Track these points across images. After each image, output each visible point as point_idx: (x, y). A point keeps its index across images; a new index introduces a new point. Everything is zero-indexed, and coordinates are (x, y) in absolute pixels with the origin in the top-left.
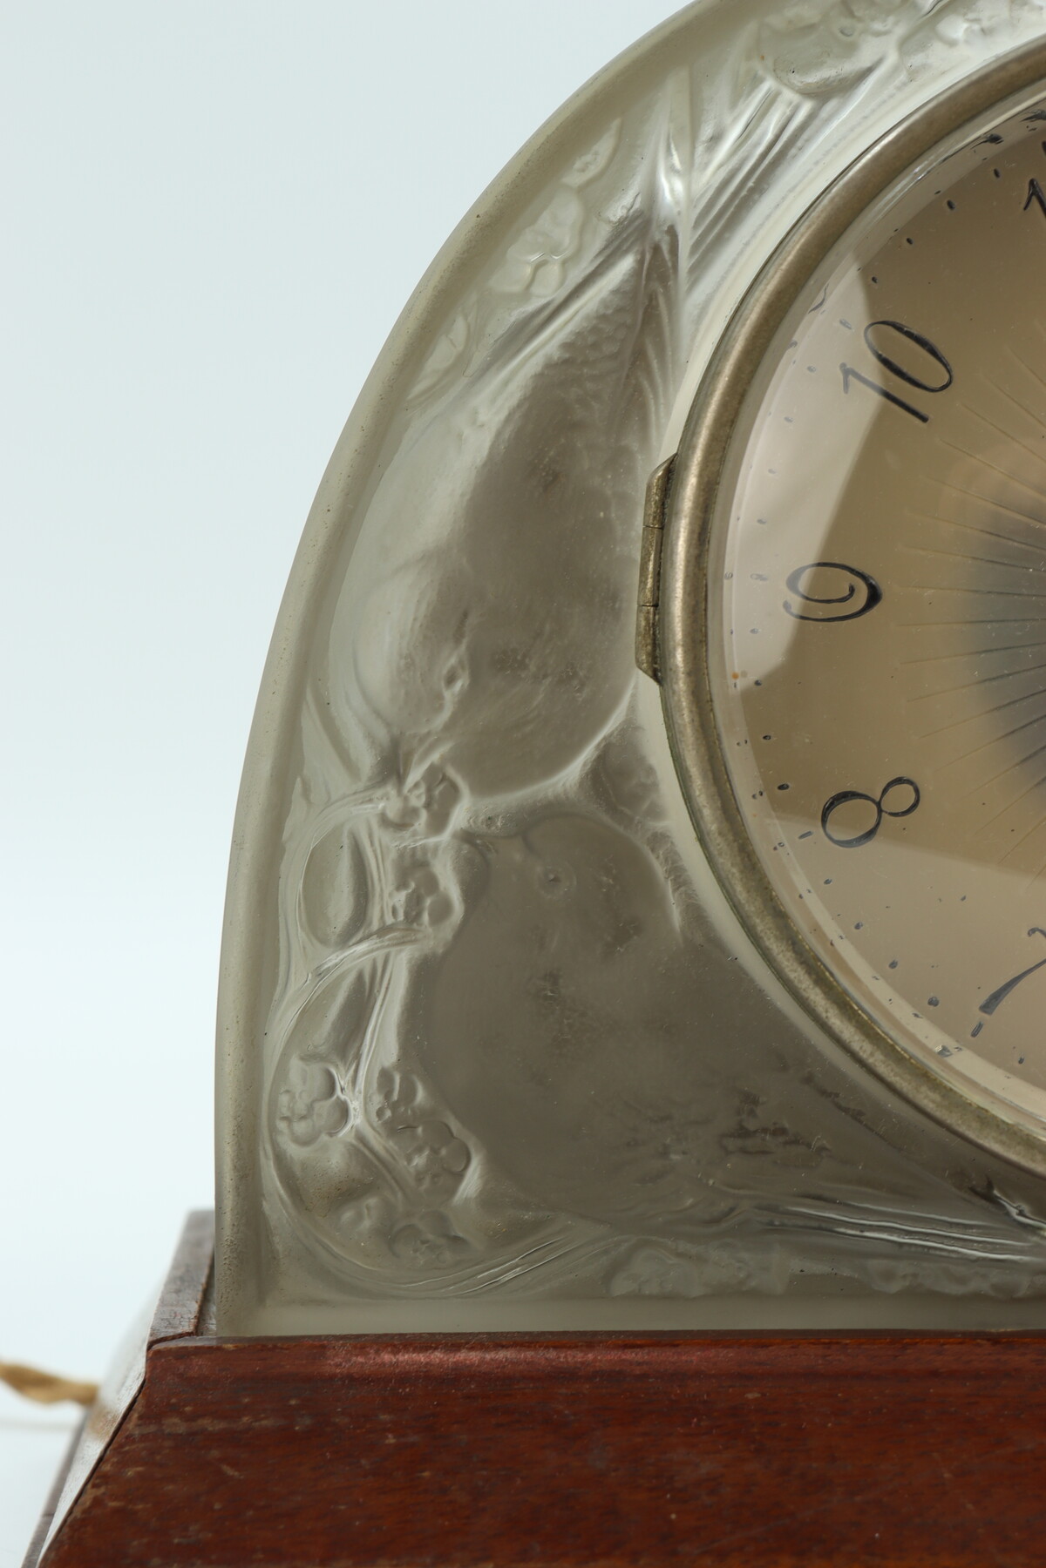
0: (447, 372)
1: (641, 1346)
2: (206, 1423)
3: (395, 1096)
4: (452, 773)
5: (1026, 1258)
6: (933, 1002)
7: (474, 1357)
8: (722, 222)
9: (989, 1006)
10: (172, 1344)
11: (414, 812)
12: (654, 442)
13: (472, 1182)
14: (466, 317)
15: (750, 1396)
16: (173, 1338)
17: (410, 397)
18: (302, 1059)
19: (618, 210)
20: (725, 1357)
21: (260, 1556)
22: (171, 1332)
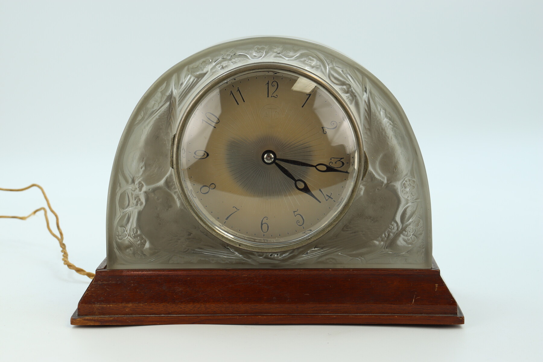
0: (141, 120)
1: (171, 271)
2: (104, 282)
3: (135, 232)
4: (142, 182)
5: (234, 258)
6: (218, 218)
7: (146, 273)
8: (183, 97)
9: (227, 219)
10: (99, 270)
11: (137, 188)
12: (173, 131)
13: (147, 245)
14: (143, 111)
15: (188, 279)
16: (100, 269)
17: (135, 124)
18: (120, 227)
19: (168, 93)
20: (185, 273)
21: (112, 302)
22: (100, 268)
